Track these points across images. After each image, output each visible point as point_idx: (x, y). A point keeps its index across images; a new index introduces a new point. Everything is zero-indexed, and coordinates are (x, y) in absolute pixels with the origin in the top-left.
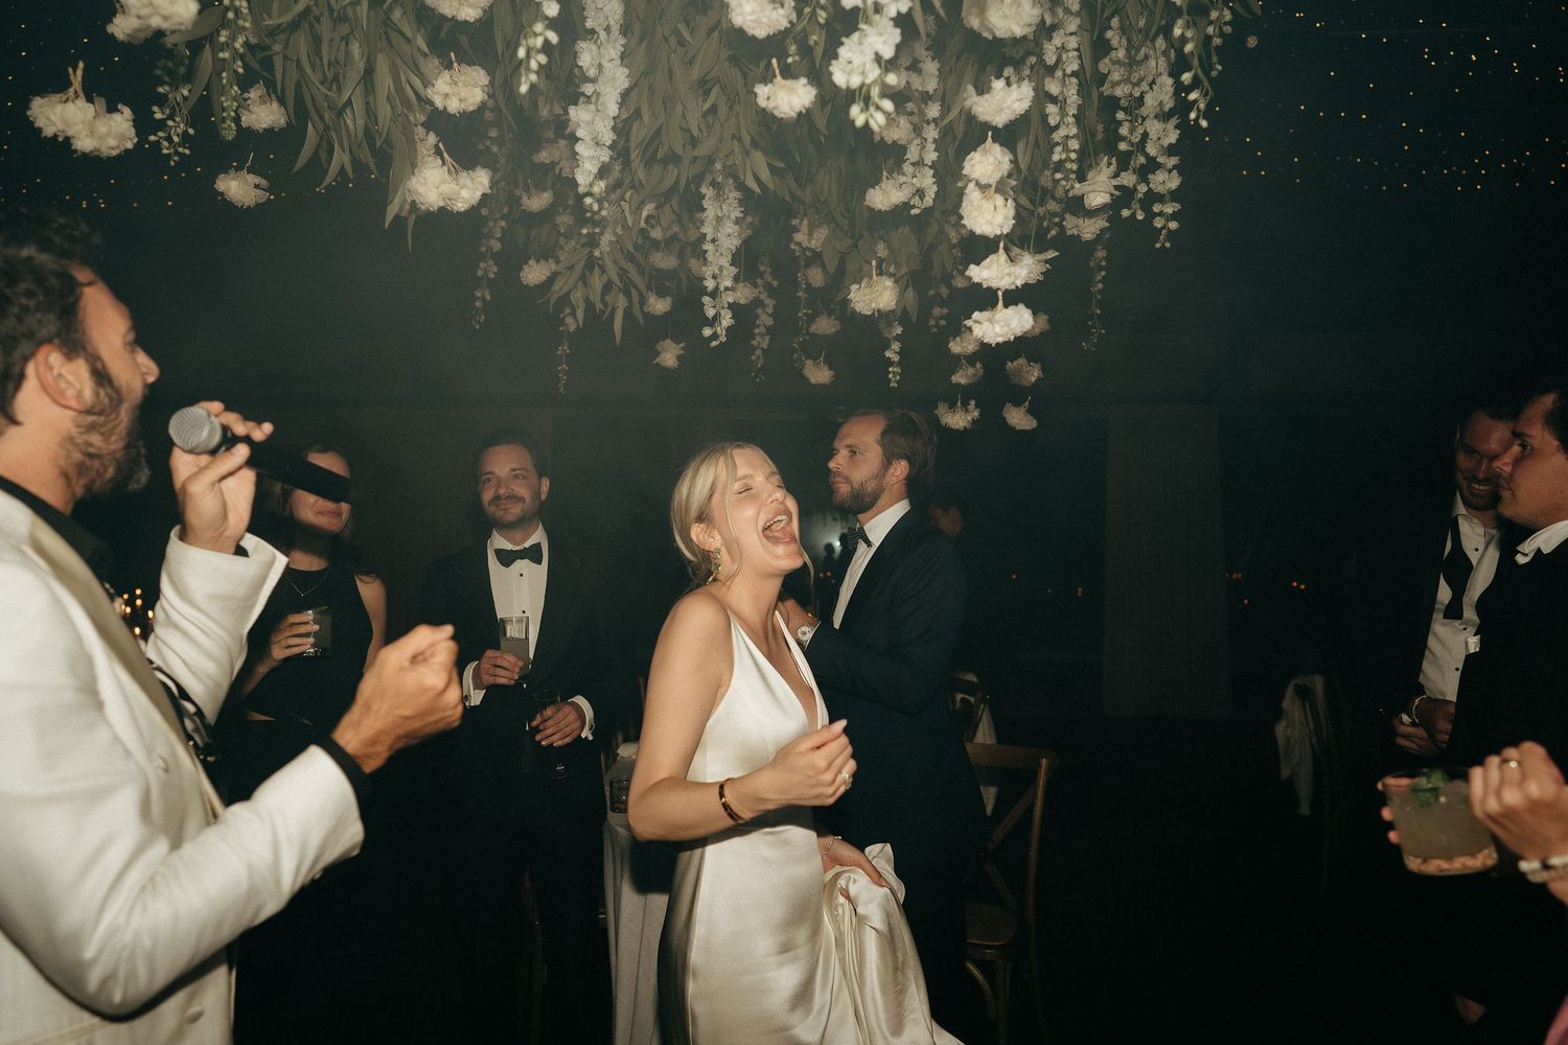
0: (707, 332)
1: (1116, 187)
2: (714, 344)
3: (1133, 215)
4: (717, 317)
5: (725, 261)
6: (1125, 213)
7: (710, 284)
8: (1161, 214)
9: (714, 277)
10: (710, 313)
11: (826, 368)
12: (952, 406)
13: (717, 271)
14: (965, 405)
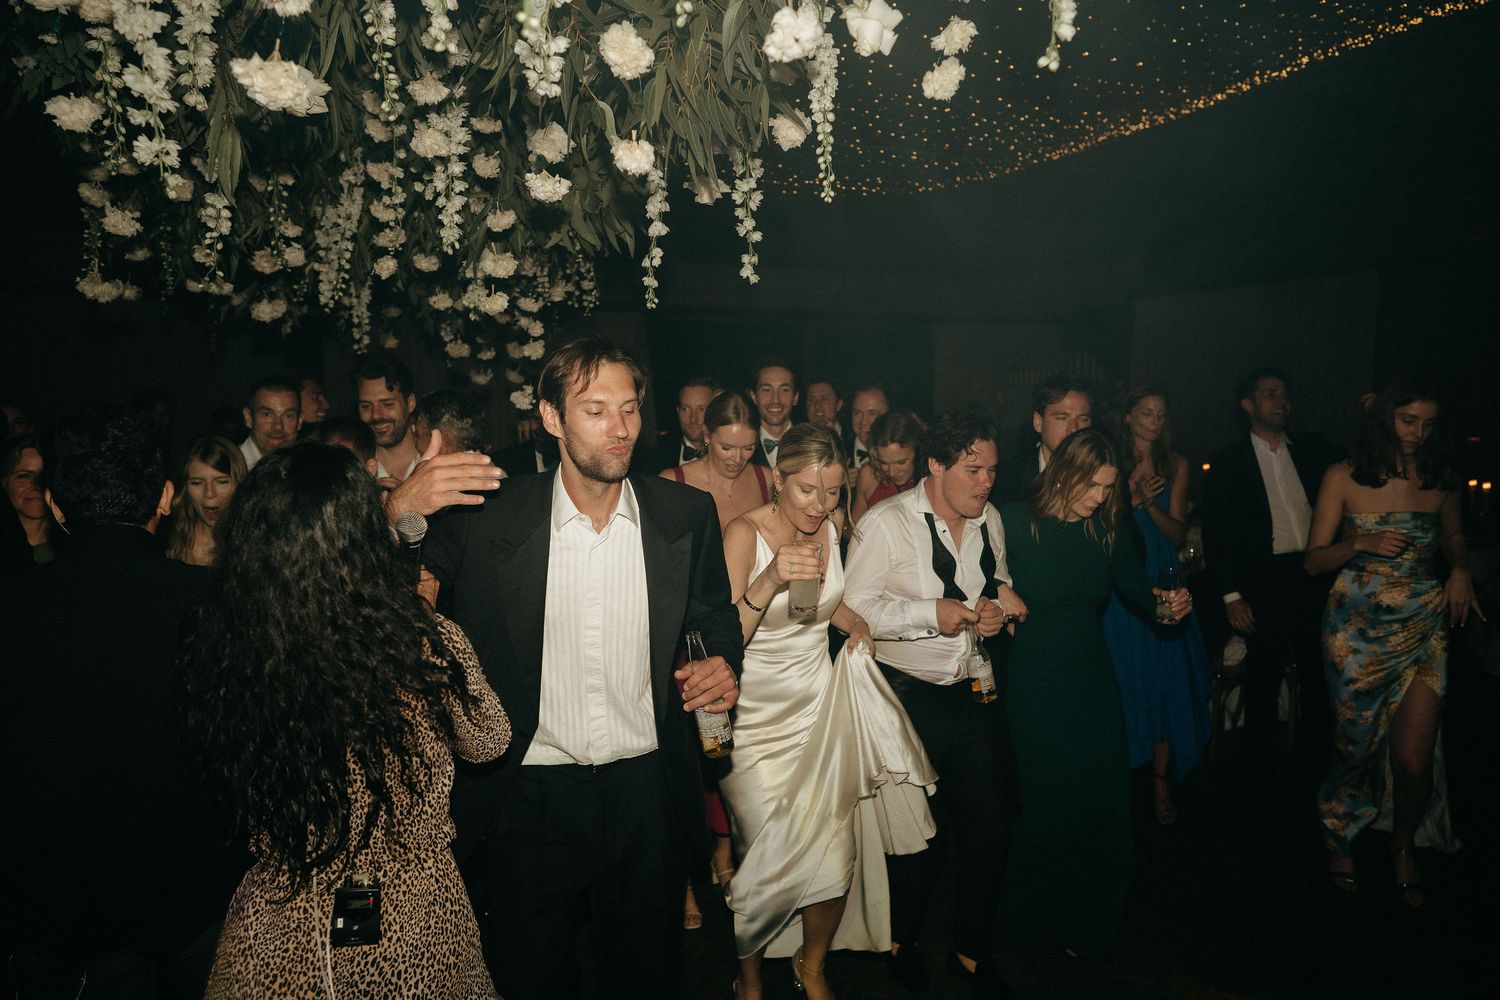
0: (356, 347)
1: (566, 292)
2: (359, 353)
3: (573, 305)
4: (361, 339)
5: (364, 310)
6: (570, 303)
7: (356, 320)
8: (586, 300)
9: (358, 316)
10: (357, 337)
11: (393, 338)
12: (478, 372)
13: (360, 314)
14: (485, 372)
